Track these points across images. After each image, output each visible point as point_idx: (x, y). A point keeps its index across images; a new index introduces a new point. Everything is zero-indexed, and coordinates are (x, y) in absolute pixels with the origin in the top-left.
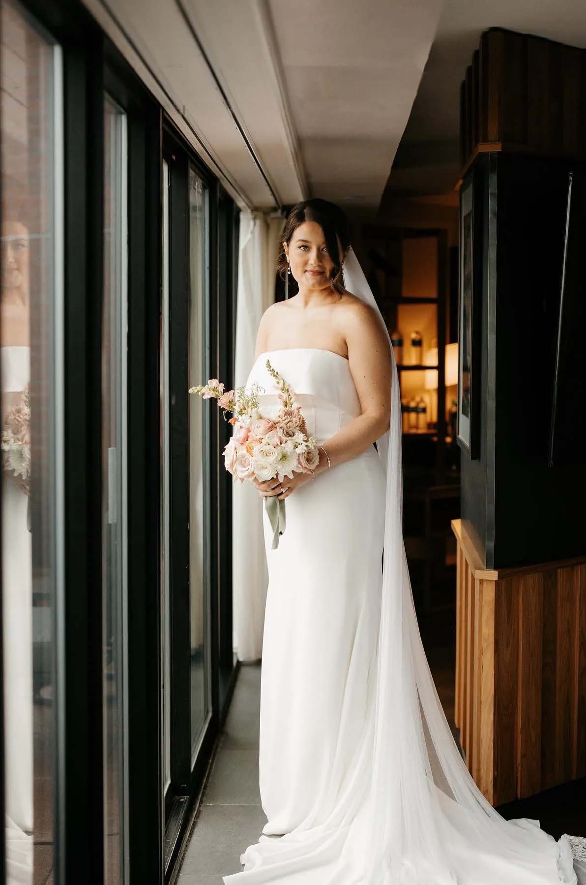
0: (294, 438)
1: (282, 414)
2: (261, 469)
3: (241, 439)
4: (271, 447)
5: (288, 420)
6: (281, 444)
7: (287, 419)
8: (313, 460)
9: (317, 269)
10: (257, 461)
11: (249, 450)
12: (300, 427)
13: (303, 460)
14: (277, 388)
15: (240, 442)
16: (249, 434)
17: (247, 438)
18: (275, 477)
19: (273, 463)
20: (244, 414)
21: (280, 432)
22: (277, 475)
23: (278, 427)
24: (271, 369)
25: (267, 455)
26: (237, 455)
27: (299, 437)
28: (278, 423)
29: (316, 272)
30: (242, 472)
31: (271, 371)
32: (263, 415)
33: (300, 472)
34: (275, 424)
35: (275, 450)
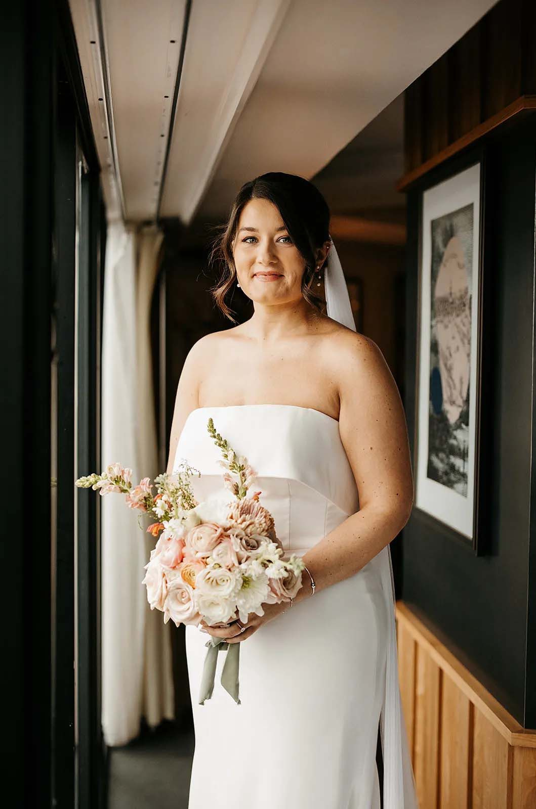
0: (260, 550)
1: (237, 513)
2: (209, 606)
3: (173, 560)
4: (224, 570)
5: (248, 523)
6: (240, 563)
7: (244, 521)
8: (293, 582)
9: (270, 269)
10: (202, 596)
11: (188, 578)
12: (267, 531)
13: (277, 586)
14: (224, 465)
15: (172, 565)
16: (184, 550)
17: (182, 558)
18: (235, 617)
19: (230, 596)
20: (173, 519)
21: (235, 545)
22: (237, 612)
23: (231, 536)
24: (216, 434)
25: (217, 583)
26: (168, 585)
27: (268, 549)
28: (230, 528)
29: (270, 274)
30: (180, 613)
31: (214, 437)
32: (205, 518)
33: (274, 603)
34: (226, 530)
35: (231, 577)
